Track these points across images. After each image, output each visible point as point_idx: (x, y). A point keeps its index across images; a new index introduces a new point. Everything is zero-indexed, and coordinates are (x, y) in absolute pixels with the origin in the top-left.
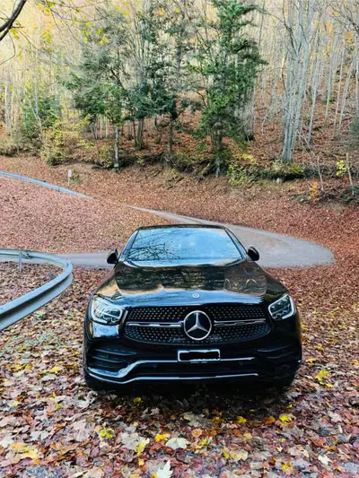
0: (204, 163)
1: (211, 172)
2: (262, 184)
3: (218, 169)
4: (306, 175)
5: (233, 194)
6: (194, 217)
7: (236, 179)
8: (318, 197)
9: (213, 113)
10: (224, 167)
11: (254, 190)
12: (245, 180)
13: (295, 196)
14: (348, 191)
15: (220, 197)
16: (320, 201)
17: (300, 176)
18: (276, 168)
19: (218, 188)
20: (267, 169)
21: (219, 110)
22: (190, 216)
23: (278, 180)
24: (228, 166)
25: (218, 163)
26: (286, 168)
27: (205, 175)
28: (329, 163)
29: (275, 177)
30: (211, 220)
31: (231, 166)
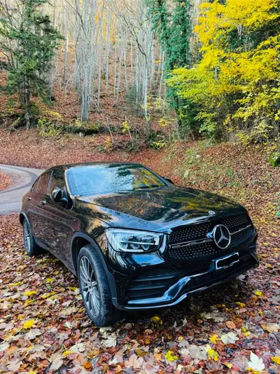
0: (14, 117)
1: (22, 125)
2: (68, 137)
3: (28, 123)
4: (101, 131)
5: (45, 144)
6: (11, 164)
7: (46, 131)
8: (111, 147)
9: (22, 74)
10: (34, 122)
11: (63, 141)
12: (53, 133)
13: (95, 146)
14: (130, 144)
15: (33, 147)
16: (113, 150)
17: (96, 132)
18: (79, 124)
19: (30, 139)
20: (71, 125)
21: (28, 71)
22: (7, 164)
23: (81, 134)
24: (37, 121)
25: (27, 117)
26: (85, 125)
27: (16, 127)
28: (114, 123)
29: (78, 131)
30: (28, 167)
31: (40, 121)
